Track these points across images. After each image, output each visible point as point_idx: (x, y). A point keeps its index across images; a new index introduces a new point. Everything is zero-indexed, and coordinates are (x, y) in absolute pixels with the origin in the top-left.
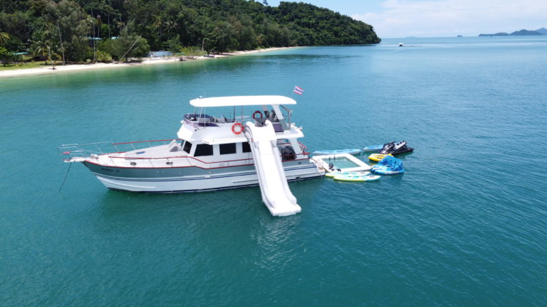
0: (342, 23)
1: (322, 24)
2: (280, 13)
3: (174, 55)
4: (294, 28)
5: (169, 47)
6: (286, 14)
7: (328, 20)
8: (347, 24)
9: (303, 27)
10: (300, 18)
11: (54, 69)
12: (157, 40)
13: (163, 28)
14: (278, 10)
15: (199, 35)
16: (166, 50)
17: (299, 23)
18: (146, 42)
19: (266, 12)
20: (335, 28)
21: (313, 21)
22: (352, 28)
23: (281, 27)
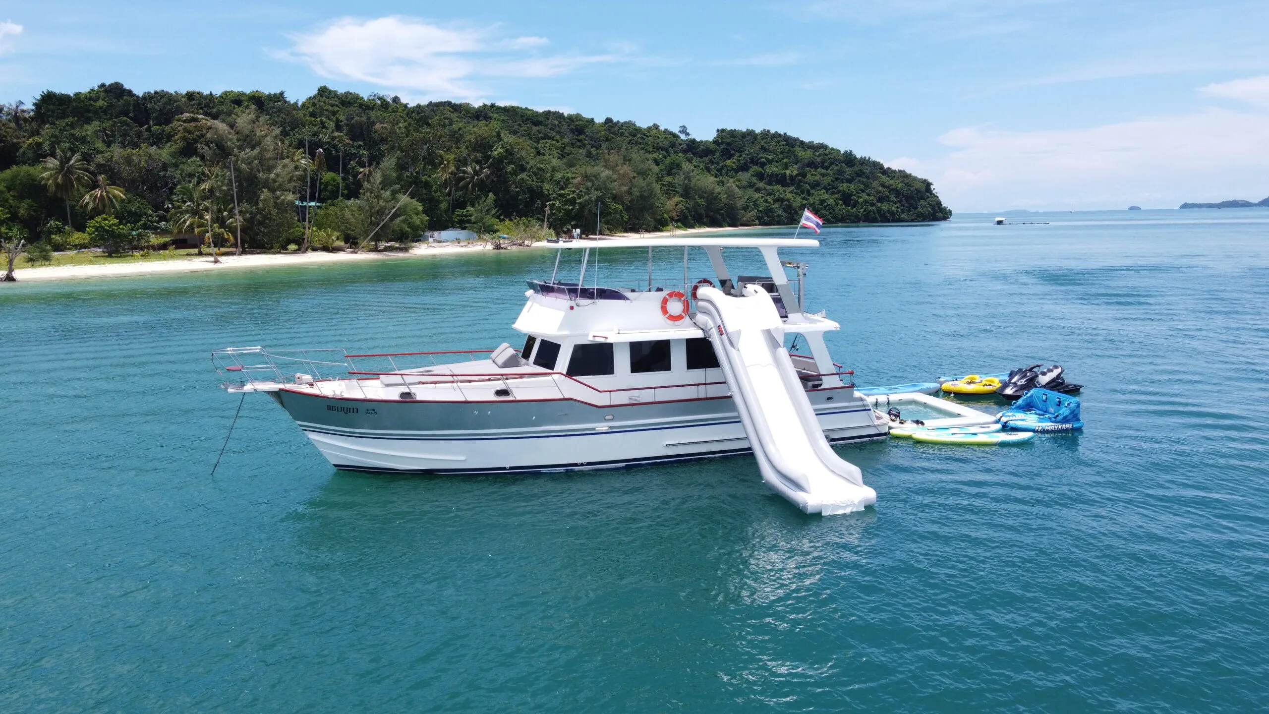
0: (860, 174)
1: (812, 176)
2: (718, 154)
3: (480, 238)
4: (751, 185)
5: (469, 221)
6: (730, 156)
7: (827, 168)
8: (872, 176)
9: (770, 184)
10: (763, 165)
11: (216, 262)
12: (444, 206)
13: (457, 179)
14: (712, 146)
15: (536, 194)
16: (464, 228)
17: (760, 176)
18: (420, 208)
19: (685, 152)
20: (844, 187)
21: (793, 170)
22: (883, 186)
23: (721, 183)
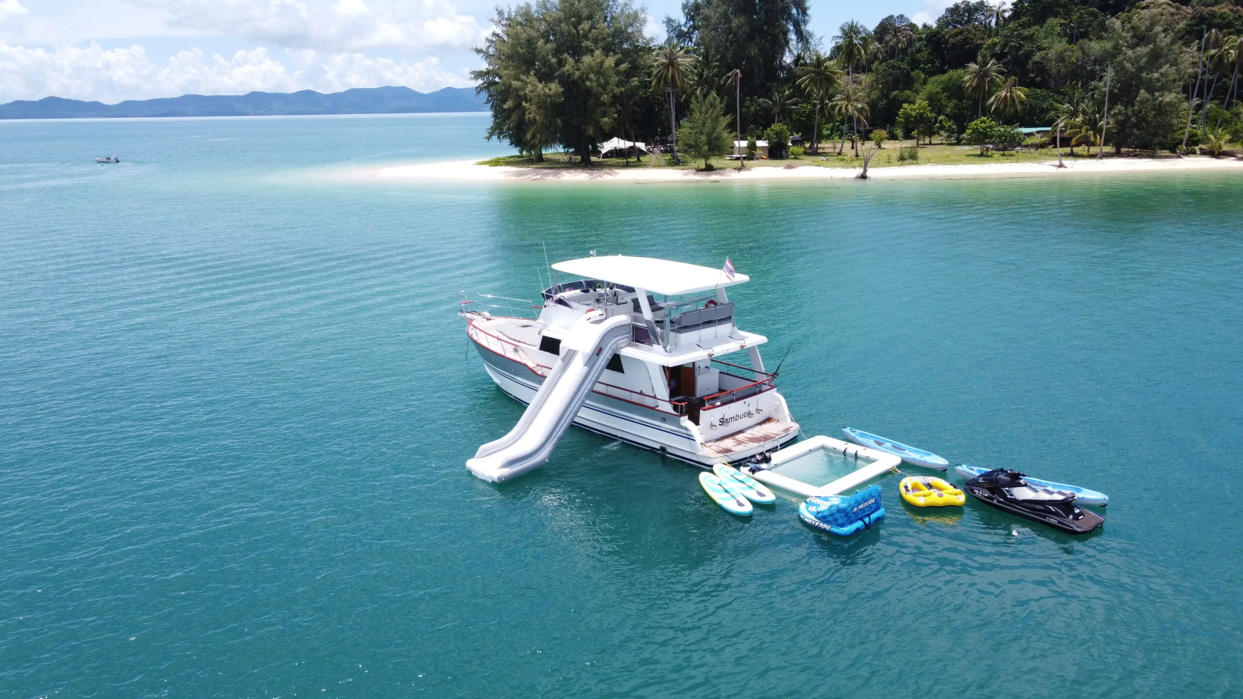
11: (1061, 166)
